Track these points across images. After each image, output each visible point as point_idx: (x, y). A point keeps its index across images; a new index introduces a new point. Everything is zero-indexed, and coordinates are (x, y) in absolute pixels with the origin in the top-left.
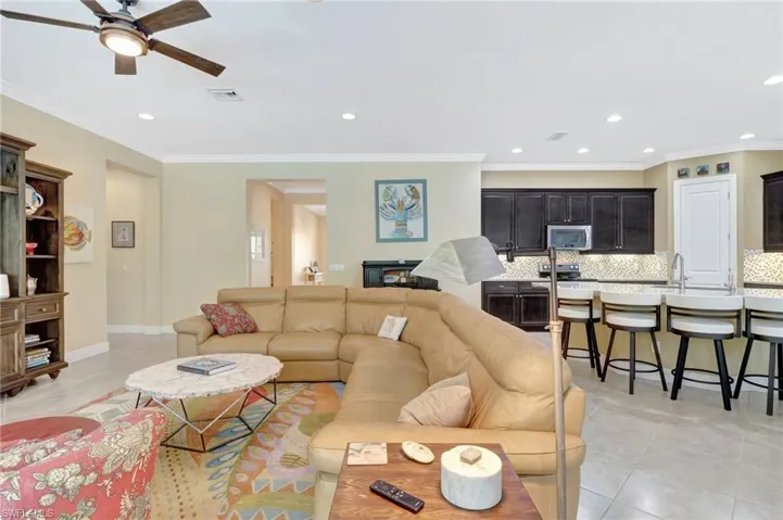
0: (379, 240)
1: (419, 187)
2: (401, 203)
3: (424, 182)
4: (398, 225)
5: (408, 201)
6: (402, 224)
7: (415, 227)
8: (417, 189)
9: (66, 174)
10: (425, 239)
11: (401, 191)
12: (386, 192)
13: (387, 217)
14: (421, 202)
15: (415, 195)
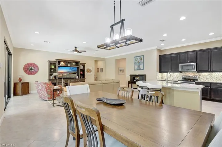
0: (134, 70)
1: (142, 57)
2: (139, 61)
3: (143, 56)
4: (138, 66)
5: (140, 61)
6: (139, 66)
7: (141, 67)
8: (142, 58)
9: (85, 64)
10: (143, 69)
11: (139, 58)
12: (136, 59)
13: (136, 65)
14: (143, 61)
15: (141, 59)
